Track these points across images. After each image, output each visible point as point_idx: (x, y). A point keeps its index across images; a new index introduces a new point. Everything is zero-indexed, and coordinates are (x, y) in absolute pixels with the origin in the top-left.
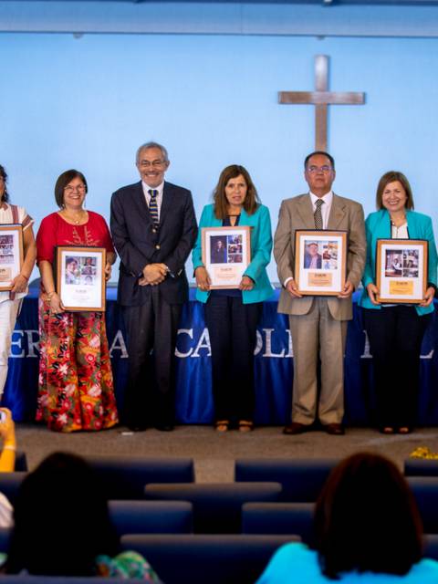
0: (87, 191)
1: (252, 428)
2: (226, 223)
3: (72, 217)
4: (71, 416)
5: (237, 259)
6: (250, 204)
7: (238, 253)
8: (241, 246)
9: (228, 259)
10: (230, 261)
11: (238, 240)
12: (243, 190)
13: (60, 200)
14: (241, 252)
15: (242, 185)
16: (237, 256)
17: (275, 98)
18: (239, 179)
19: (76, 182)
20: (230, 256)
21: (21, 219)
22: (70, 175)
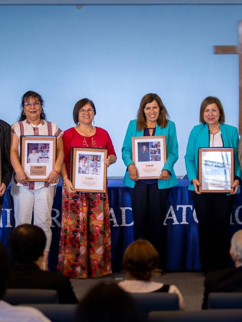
0: (95, 114)
1: (162, 273)
2: (146, 134)
3: (84, 131)
4: (83, 268)
5: (157, 159)
6: (162, 121)
7: (157, 154)
8: (159, 150)
9: (151, 158)
10: (152, 160)
11: (157, 145)
12: (157, 110)
13: (76, 119)
14: (159, 153)
15: (155, 107)
16: (157, 156)
17: (212, 50)
18: (154, 104)
19: (87, 107)
20: (151, 157)
21: (54, 133)
22: (84, 102)
